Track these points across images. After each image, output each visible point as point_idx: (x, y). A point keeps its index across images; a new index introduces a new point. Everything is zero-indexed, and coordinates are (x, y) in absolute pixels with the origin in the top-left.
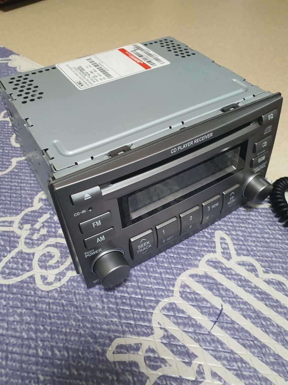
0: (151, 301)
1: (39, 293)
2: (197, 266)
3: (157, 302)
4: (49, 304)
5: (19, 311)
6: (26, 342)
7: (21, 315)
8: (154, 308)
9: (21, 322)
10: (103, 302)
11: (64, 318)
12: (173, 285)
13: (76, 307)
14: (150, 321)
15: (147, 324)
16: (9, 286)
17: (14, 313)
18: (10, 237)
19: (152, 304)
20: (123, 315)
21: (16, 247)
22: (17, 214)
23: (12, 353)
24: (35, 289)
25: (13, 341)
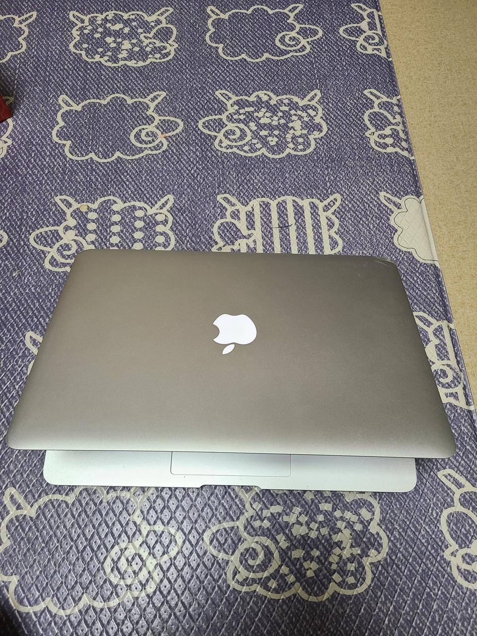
0: (261, 194)
1: (213, 147)
2: (302, 199)
3: (263, 197)
4: (213, 155)
5: (197, 147)
6: (190, 163)
7: (197, 150)
8: (258, 197)
9: (194, 153)
10: (238, 175)
11: (213, 167)
12: (279, 197)
13: (224, 167)
14: (250, 201)
15: (248, 201)
16: (202, 132)
17: (195, 147)
18: (222, 106)
19: (259, 195)
20: (241, 188)
21: (221, 115)
22: (237, 95)
23: (181, 162)
24: (212, 144)
25: (185, 158)
